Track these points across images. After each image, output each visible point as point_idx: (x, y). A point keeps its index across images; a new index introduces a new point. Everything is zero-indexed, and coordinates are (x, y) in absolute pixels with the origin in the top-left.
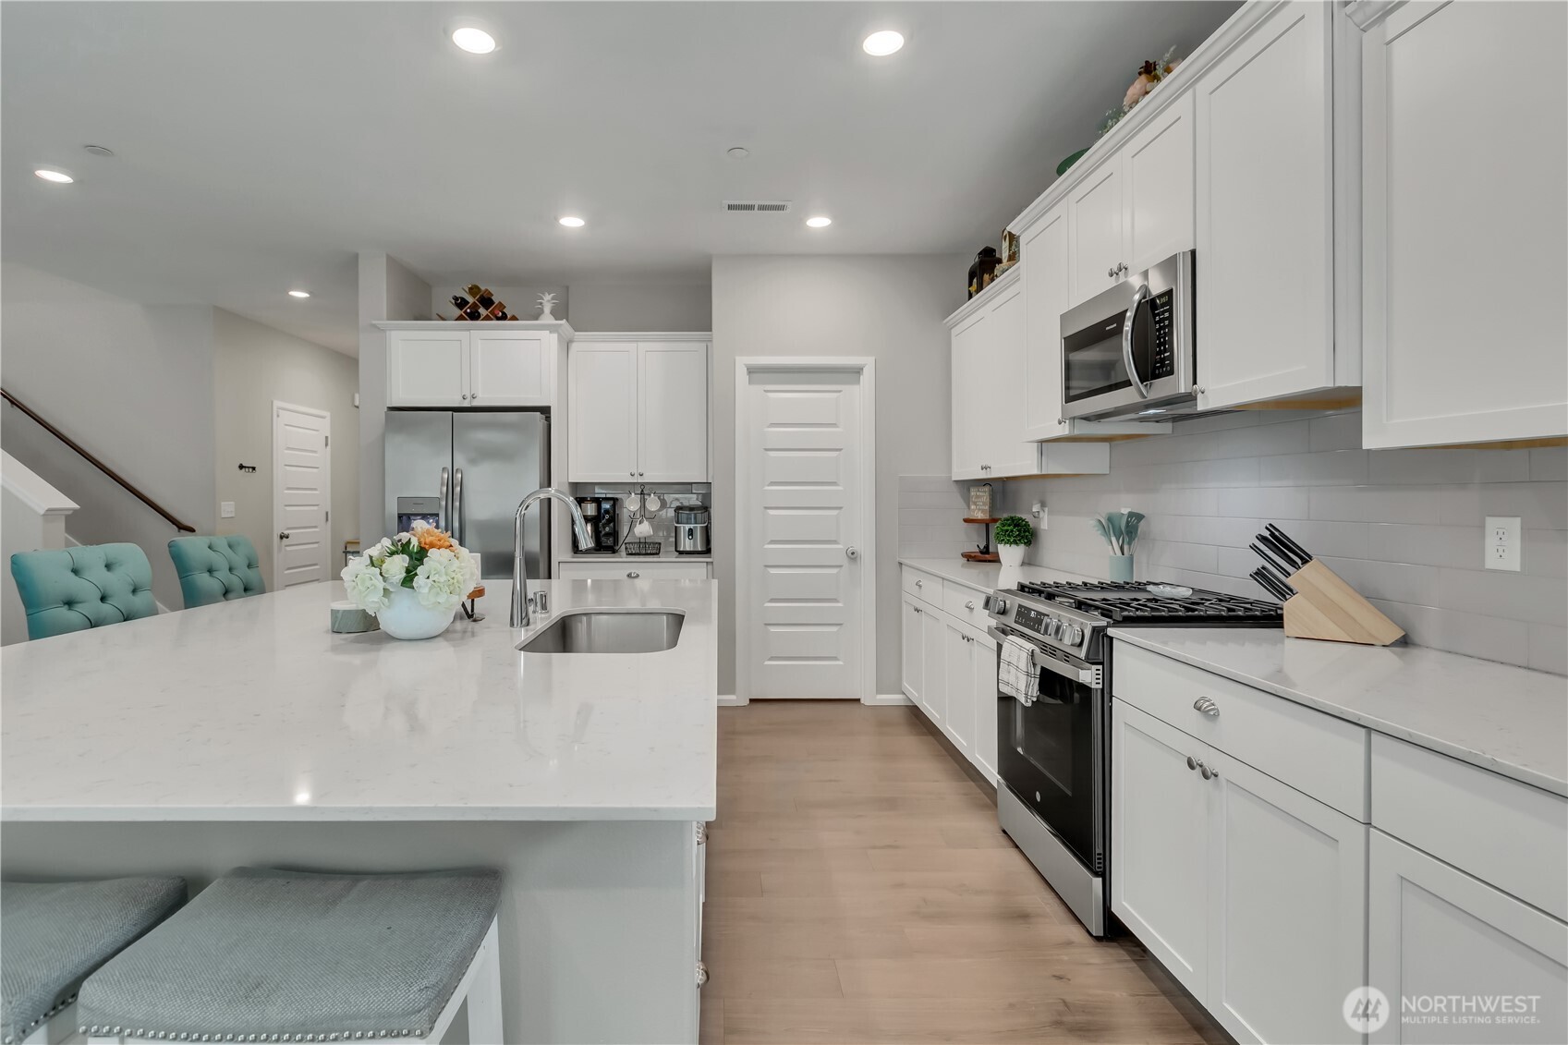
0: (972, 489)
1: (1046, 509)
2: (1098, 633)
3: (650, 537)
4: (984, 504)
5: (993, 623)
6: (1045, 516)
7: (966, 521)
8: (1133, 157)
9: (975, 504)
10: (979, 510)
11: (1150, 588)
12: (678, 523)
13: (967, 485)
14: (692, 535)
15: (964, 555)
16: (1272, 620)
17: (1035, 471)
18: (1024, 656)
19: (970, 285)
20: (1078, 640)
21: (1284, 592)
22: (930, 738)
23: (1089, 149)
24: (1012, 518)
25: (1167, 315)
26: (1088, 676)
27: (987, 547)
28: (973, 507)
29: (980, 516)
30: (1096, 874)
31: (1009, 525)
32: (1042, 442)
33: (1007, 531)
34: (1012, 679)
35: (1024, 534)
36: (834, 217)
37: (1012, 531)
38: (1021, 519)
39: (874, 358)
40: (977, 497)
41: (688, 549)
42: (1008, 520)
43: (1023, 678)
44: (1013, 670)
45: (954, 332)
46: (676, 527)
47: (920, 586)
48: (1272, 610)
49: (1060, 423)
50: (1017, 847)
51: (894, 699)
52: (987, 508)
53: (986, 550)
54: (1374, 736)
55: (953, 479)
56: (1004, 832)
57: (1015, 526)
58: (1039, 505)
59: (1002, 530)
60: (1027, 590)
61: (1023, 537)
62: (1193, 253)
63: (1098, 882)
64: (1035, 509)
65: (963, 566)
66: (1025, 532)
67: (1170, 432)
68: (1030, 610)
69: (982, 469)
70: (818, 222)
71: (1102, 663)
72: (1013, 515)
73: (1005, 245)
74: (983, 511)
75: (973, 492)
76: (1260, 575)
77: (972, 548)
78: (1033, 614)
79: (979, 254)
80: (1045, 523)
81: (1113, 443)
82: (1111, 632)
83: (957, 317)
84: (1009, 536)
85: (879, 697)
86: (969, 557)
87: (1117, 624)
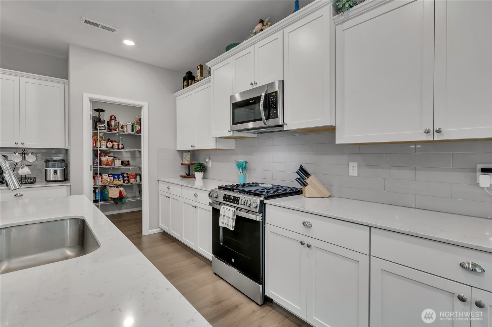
0: (184, 153)
1: (210, 160)
2: (262, 202)
3: (30, 174)
4: (188, 158)
5: (211, 201)
6: (210, 162)
7: (182, 164)
8: (259, 48)
9: (185, 158)
10: (186, 160)
11: (260, 185)
12: (47, 167)
13: (182, 152)
14: (56, 173)
15: (181, 176)
16: (299, 192)
17: (215, 148)
18: (231, 213)
19: (183, 83)
20: (256, 206)
21: (305, 184)
22: (174, 243)
23: (239, 44)
24: (199, 163)
25: (275, 99)
26: (258, 218)
27: (189, 173)
28: (184, 159)
29: (187, 162)
30: (260, 284)
31: (199, 166)
32: (217, 138)
33: (198, 167)
34: (226, 221)
35: (203, 168)
36: (136, 43)
37: (200, 167)
38: (202, 163)
39: (148, 103)
40: (186, 156)
41: (52, 180)
42: (198, 164)
43: (232, 221)
44: (226, 218)
45: (177, 98)
46: (46, 170)
47: (169, 189)
48: (297, 190)
49: (229, 132)
50: (222, 278)
51: (157, 230)
52: (189, 160)
53: (188, 175)
54: (372, 229)
55: (177, 150)
56: (215, 274)
57: (201, 166)
58: (208, 159)
59: (197, 167)
60: (221, 188)
61: (203, 169)
62: (283, 81)
63: (261, 286)
64: (207, 160)
65: (181, 180)
66: (204, 168)
67: (257, 137)
68: (230, 196)
69: (191, 146)
70: (129, 43)
71: (262, 213)
72: (199, 162)
73: (199, 71)
74: (188, 161)
75: (184, 154)
76: (298, 180)
77: (184, 173)
78: (232, 198)
79: (187, 73)
80: (210, 165)
81: (236, 140)
82: (265, 202)
83: (180, 93)
84: (199, 169)
85: (150, 231)
86: (183, 177)
87: (266, 198)
